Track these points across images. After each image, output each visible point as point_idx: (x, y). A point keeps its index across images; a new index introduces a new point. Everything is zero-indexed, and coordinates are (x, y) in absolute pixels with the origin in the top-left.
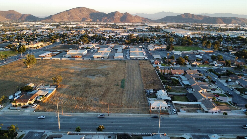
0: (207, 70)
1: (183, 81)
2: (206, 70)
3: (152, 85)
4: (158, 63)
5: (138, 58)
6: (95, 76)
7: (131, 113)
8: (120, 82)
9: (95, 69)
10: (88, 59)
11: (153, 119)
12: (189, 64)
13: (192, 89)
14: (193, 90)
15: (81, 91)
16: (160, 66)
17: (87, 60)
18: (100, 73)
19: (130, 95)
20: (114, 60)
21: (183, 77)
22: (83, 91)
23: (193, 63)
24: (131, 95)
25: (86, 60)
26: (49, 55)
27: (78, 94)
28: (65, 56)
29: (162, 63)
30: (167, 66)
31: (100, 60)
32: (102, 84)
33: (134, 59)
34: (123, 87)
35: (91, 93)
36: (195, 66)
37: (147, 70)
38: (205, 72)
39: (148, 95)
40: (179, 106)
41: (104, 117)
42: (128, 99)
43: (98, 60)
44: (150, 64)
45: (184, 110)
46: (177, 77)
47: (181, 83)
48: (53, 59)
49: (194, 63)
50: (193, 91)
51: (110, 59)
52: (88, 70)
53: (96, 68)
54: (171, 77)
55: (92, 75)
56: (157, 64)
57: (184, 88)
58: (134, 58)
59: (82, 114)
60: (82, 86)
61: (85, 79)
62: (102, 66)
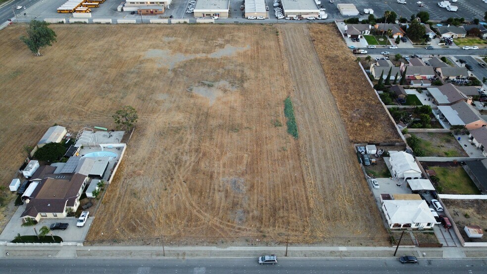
0: (484, 59)
1: (439, 107)
2: (481, 58)
3: (368, 124)
4: (359, 36)
5: (304, 16)
6: (212, 86)
7: (344, 245)
8: (281, 109)
9: (207, 60)
10: (182, 21)
11: (404, 265)
12: (435, 37)
13: (472, 138)
14: (474, 141)
15: (190, 151)
16: (363, 43)
17: (179, 23)
18: (222, 77)
19: (319, 166)
20: (246, 24)
21: (435, 91)
22: (197, 151)
23: (444, 35)
24: (324, 165)
25: (177, 23)
26: (81, 5)
27: (188, 164)
28: (122, 10)
29: (366, 34)
30: (381, 43)
31: (212, 23)
32: (239, 121)
33: (293, 19)
34: (293, 129)
35: (219, 159)
36: (448, 42)
37: (337, 61)
38: (479, 64)
39: (366, 166)
40: (456, 210)
41: (275, 264)
42: (319, 182)
43: (207, 24)
44: (339, 39)
45: (480, 233)
46: (420, 90)
47: (438, 117)
48: (95, 21)
49: (447, 36)
50: (473, 144)
51: (235, 20)
52: (191, 63)
53: (210, 56)
54: (404, 88)
55: (204, 84)
56: (355, 38)
57: (449, 134)
58: (294, 16)
59: (214, 248)
60: (191, 128)
61: (192, 101)
62: (221, 46)
